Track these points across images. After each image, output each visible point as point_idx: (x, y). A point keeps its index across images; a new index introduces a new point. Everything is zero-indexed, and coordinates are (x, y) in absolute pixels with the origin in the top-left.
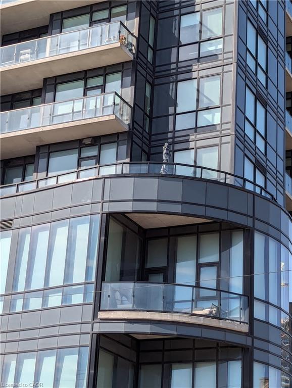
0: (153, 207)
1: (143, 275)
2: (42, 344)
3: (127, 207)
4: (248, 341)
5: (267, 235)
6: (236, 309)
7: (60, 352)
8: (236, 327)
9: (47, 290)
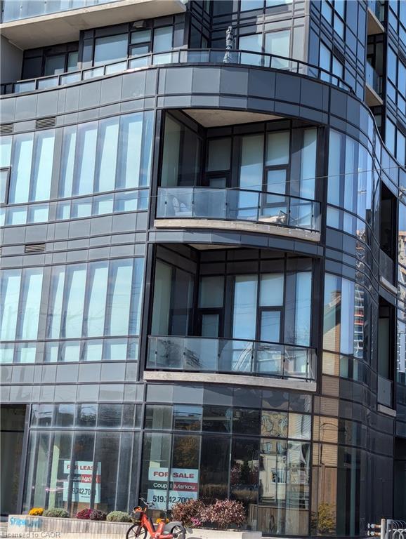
0: (215, 102)
1: (204, 180)
2: (92, 254)
3: (185, 102)
4: (319, 251)
5: (344, 133)
6: (306, 217)
7: (113, 263)
8: (307, 236)
9: (96, 196)
